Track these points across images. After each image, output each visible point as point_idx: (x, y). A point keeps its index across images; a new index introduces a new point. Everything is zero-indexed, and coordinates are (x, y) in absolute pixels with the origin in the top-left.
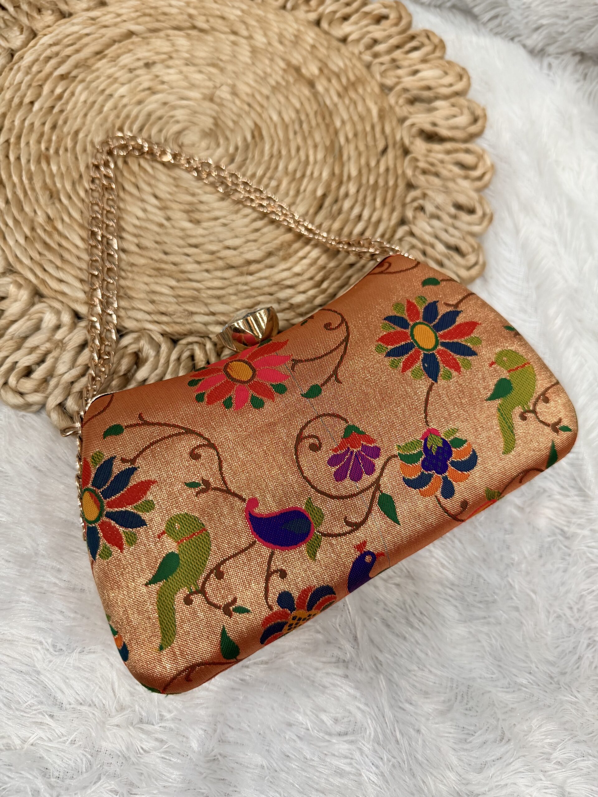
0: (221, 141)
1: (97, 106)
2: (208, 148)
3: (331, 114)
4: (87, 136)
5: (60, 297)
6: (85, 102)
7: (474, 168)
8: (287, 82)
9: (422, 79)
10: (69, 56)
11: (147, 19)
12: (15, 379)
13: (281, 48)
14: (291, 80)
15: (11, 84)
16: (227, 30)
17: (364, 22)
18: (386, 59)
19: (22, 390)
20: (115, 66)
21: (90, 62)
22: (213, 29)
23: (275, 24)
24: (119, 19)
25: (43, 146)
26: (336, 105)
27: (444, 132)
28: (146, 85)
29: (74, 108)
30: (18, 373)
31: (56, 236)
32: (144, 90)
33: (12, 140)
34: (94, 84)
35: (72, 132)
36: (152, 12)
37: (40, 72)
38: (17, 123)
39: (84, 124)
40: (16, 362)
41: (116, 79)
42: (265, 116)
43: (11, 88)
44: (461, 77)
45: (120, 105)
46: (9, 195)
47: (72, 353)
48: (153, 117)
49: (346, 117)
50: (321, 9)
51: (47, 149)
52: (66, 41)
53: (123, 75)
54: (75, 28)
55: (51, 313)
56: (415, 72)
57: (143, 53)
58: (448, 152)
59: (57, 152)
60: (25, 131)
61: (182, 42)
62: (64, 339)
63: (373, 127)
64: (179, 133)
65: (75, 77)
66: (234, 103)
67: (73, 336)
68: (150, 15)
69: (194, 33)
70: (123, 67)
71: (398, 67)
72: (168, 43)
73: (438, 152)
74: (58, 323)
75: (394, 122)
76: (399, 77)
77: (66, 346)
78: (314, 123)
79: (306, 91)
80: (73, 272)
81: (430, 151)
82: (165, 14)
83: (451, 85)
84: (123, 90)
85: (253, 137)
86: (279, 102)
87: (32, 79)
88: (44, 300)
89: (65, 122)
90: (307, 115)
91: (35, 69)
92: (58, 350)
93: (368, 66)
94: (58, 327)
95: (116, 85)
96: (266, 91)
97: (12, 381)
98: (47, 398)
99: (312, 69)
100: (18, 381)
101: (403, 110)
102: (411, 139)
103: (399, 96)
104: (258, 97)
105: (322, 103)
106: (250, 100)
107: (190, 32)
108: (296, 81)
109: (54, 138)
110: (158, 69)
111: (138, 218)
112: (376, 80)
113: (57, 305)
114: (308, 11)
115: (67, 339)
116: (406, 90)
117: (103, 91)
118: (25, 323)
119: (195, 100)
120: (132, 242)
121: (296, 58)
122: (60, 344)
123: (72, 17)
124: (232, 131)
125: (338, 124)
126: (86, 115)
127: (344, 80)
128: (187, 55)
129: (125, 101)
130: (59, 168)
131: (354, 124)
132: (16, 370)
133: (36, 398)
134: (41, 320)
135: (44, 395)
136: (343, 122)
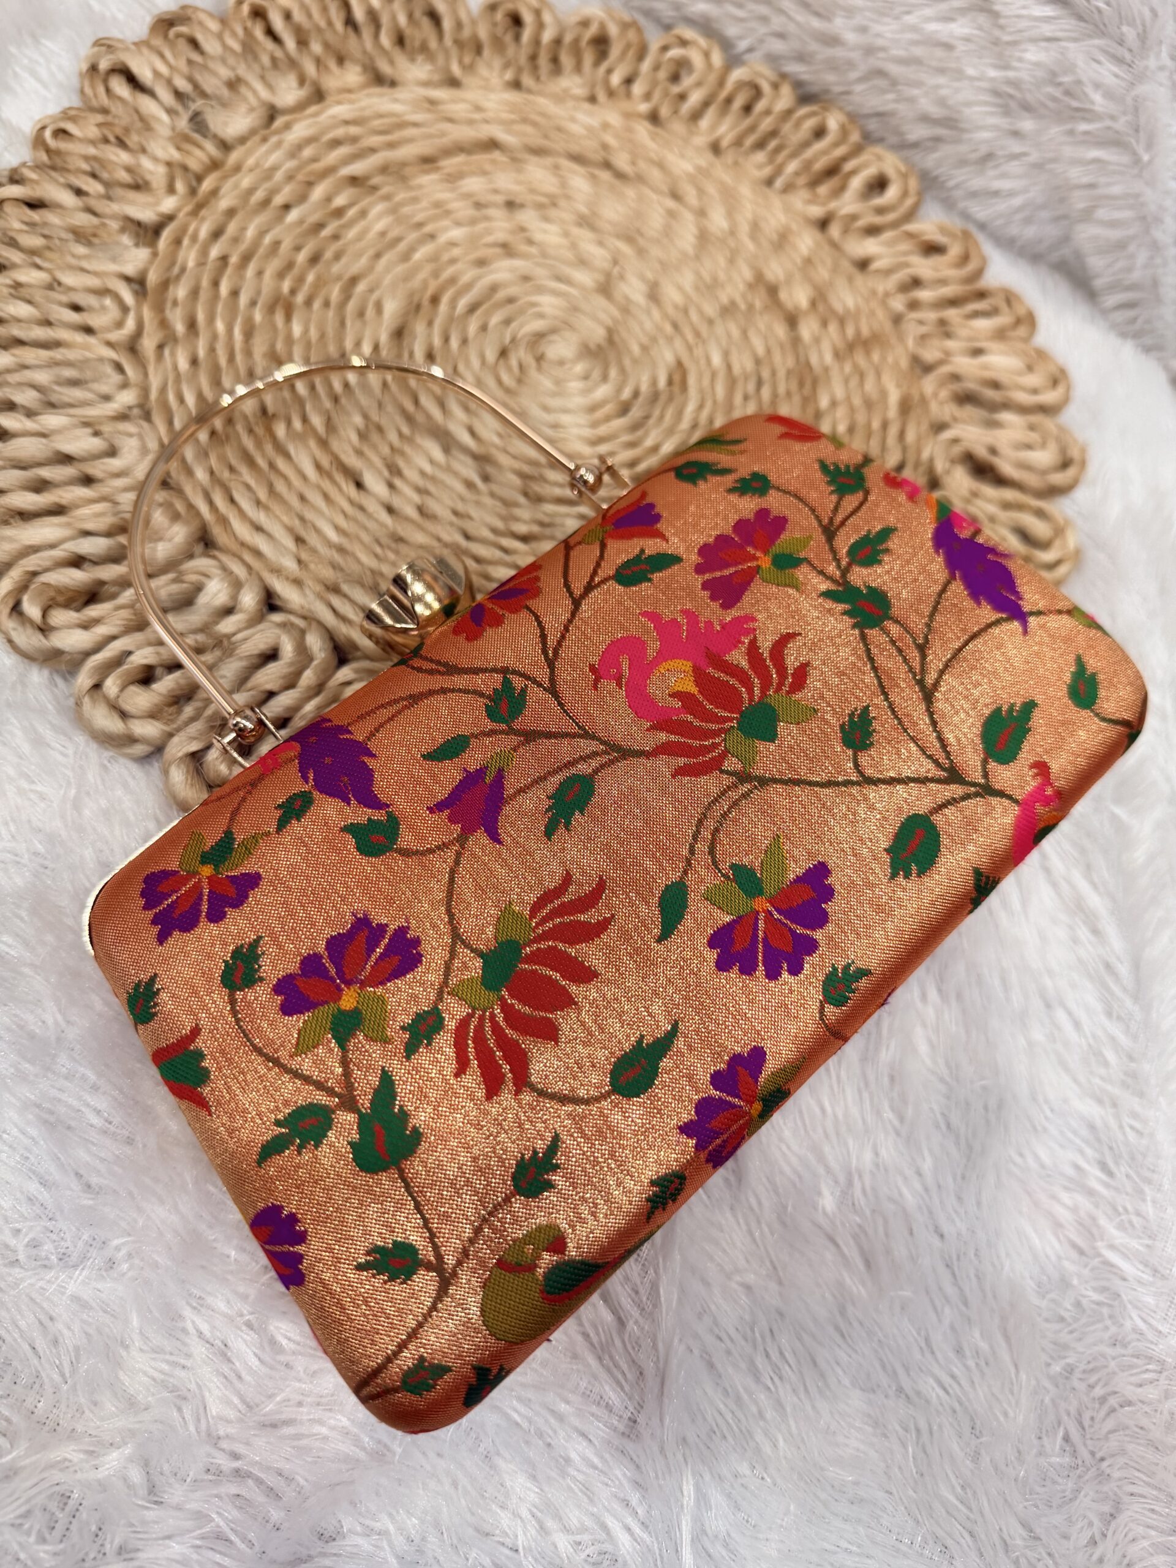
0: (613, 373)
1: (402, 246)
2: (586, 377)
3: (815, 383)
4: (371, 291)
5: (248, 557)
6: (383, 234)
7: (1045, 545)
8: (751, 307)
9: (986, 367)
10: (373, 150)
11: (529, 129)
12: (118, 682)
13: (751, 246)
14: (758, 304)
15: (257, 165)
16: (665, 188)
17: (904, 246)
18: (932, 316)
19: (127, 707)
20: (453, 190)
21: (407, 171)
22: (640, 179)
23: (748, 206)
24: (477, 116)
25: (286, 286)
26: (826, 370)
27: (1006, 468)
28: (500, 236)
29: (360, 237)
30: (128, 672)
31: (269, 448)
32: (495, 245)
33: (234, 259)
34: (406, 210)
35: (346, 277)
36: (538, 119)
37: (314, 160)
38: (250, 233)
39: (370, 269)
40: (130, 653)
41: (448, 213)
42: (699, 352)
43: (258, 171)
44: (1055, 382)
45: (445, 257)
46: (201, 353)
47: (244, 663)
48: (501, 295)
49: (839, 392)
50: (833, 205)
51: (293, 292)
52: (376, 123)
53: (463, 209)
54: (397, 108)
55: (222, 580)
56: (977, 352)
57: (506, 181)
58: (1007, 506)
59: (309, 302)
60: (261, 251)
61: (579, 182)
62: (234, 634)
63: (885, 425)
64: (539, 337)
65: (375, 188)
66: (648, 313)
67: (253, 635)
68: (535, 124)
69: (605, 176)
70: (467, 196)
71: (948, 335)
72: (554, 180)
73: (990, 501)
74: (230, 604)
75: (925, 426)
76: (948, 353)
77: (233, 650)
78: (782, 389)
79: (781, 330)
80: (285, 518)
81: (975, 494)
82: (559, 129)
83: (1035, 391)
84: (456, 233)
85: (670, 382)
86: (729, 335)
87: (299, 168)
88: (217, 553)
89: (337, 257)
90: (774, 373)
91: (307, 152)
92: (218, 653)
93: (897, 320)
94: (228, 611)
95: (446, 223)
96: (710, 310)
97: (111, 685)
98: (171, 735)
99: (799, 296)
100: (123, 688)
101: (942, 408)
102: (947, 465)
103: (942, 383)
104: (694, 316)
105: (802, 359)
106: (679, 318)
107: (597, 172)
108: (766, 308)
109: (310, 278)
110: (528, 217)
111: (432, 462)
112: (906, 348)
113: (239, 570)
114: (810, 202)
115: (239, 636)
116: (955, 377)
117: (420, 225)
118: (167, 584)
119: (582, 288)
120: (409, 500)
121: (775, 270)
122: (225, 643)
123: (398, 89)
124: (635, 361)
125: (824, 402)
126: (378, 256)
127: (850, 332)
128: (583, 209)
129: (456, 252)
130: (306, 331)
131: (852, 410)
132: (125, 667)
133: (149, 729)
134: (199, 588)
135: (167, 728)
136: (834, 404)
